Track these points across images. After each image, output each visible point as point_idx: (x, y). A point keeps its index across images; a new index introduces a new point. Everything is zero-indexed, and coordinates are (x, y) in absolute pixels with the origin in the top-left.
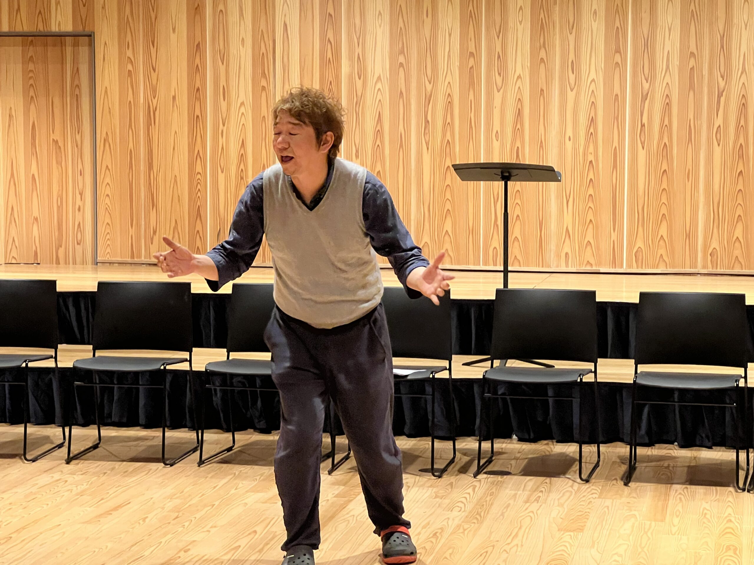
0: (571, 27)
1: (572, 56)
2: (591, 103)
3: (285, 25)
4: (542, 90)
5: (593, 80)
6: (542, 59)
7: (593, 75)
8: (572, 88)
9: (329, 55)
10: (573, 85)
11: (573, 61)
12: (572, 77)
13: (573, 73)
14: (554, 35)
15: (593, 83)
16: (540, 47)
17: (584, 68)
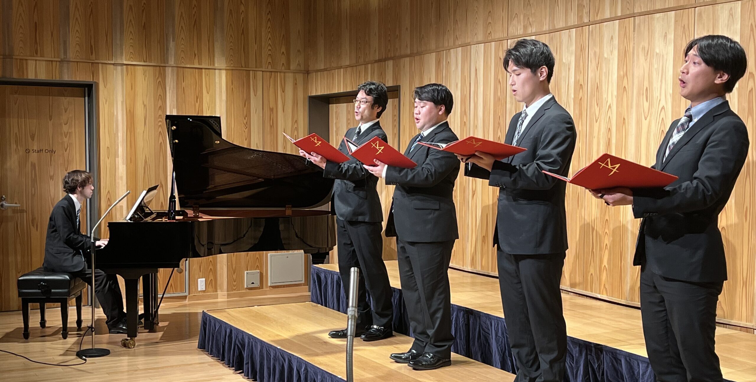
0: (646, 54)
1: (646, 84)
2: (661, 131)
3: (476, 70)
4: (624, 119)
5: (663, 108)
6: (625, 87)
7: (663, 103)
8: (646, 116)
9: (499, 94)
10: (647, 114)
11: (647, 88)
12: (646, 104)
13: (647, 101)
14: (633, 63)
15: (663, 110)
16: (624, 75)
17: (656, 94)
